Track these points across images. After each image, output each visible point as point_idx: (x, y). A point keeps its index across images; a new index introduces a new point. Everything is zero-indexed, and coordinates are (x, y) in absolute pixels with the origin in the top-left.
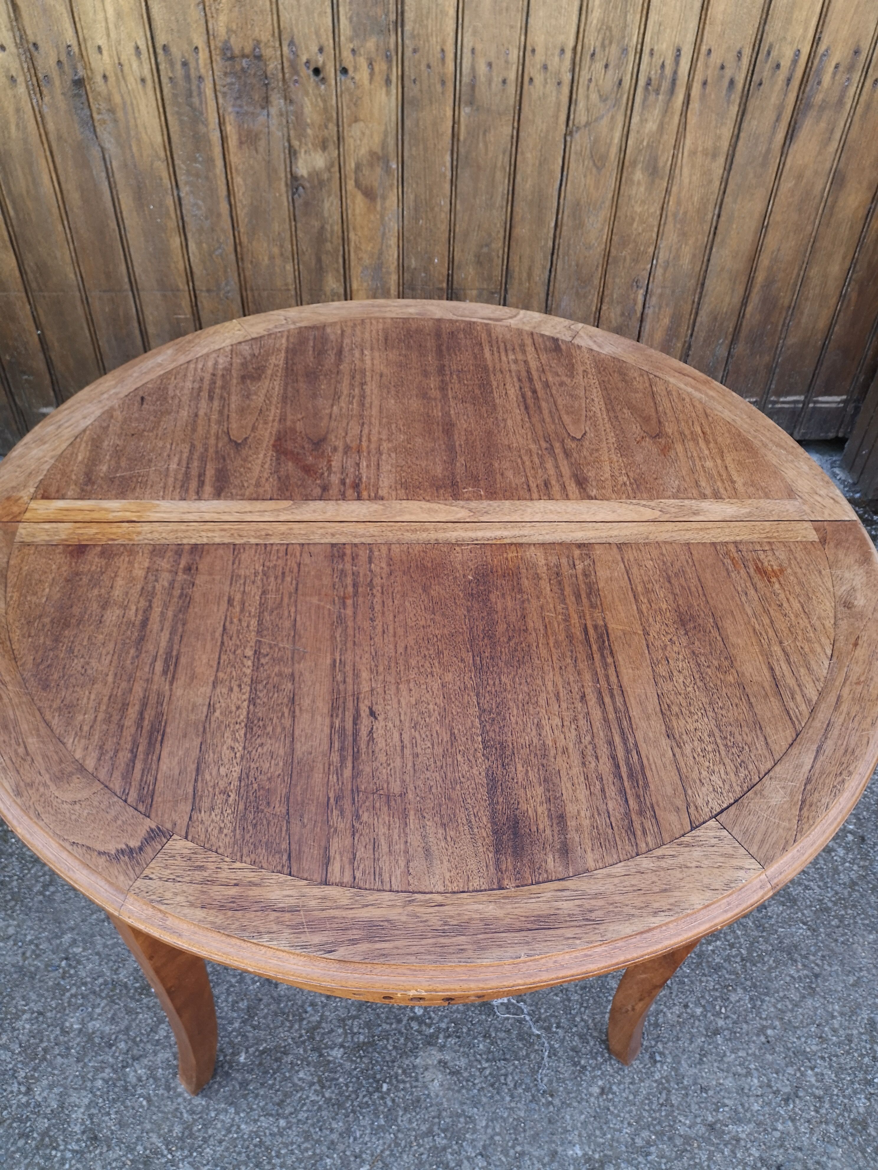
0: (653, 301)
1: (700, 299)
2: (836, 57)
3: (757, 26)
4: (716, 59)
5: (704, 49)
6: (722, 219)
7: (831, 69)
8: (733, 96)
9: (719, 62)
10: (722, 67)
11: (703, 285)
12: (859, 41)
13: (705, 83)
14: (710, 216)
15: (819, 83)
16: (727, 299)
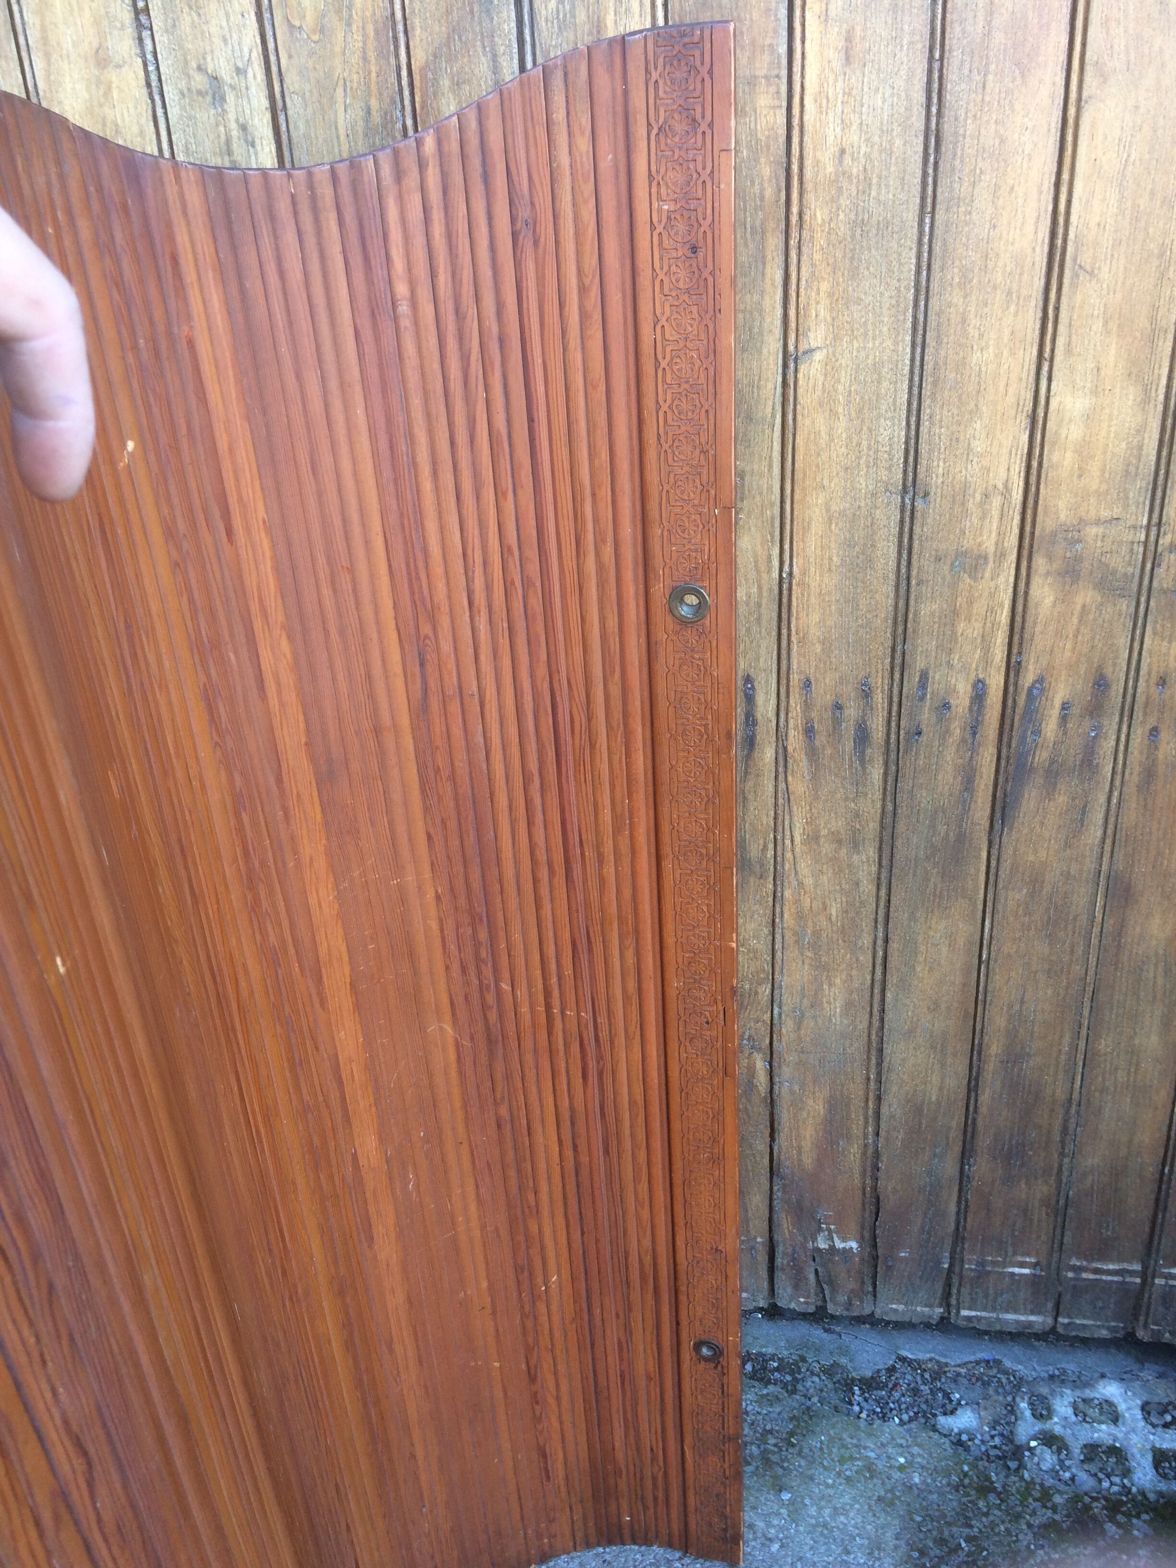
0: (786, 1072)
1: (879, 1074)
2: (1060, 693)
3: (889, 643)
4: (823, 696)
5: (795, 679)
6: (894, 946)
7: (1055, 713)
8: (869, 751)
9: (829, 699)
10: (838, 707)
11: (880, 1051)
12: (1100, 667)
13: (809, 731)
14: (866, 941)
15: (1038, 732)
16: (935, 1079)
